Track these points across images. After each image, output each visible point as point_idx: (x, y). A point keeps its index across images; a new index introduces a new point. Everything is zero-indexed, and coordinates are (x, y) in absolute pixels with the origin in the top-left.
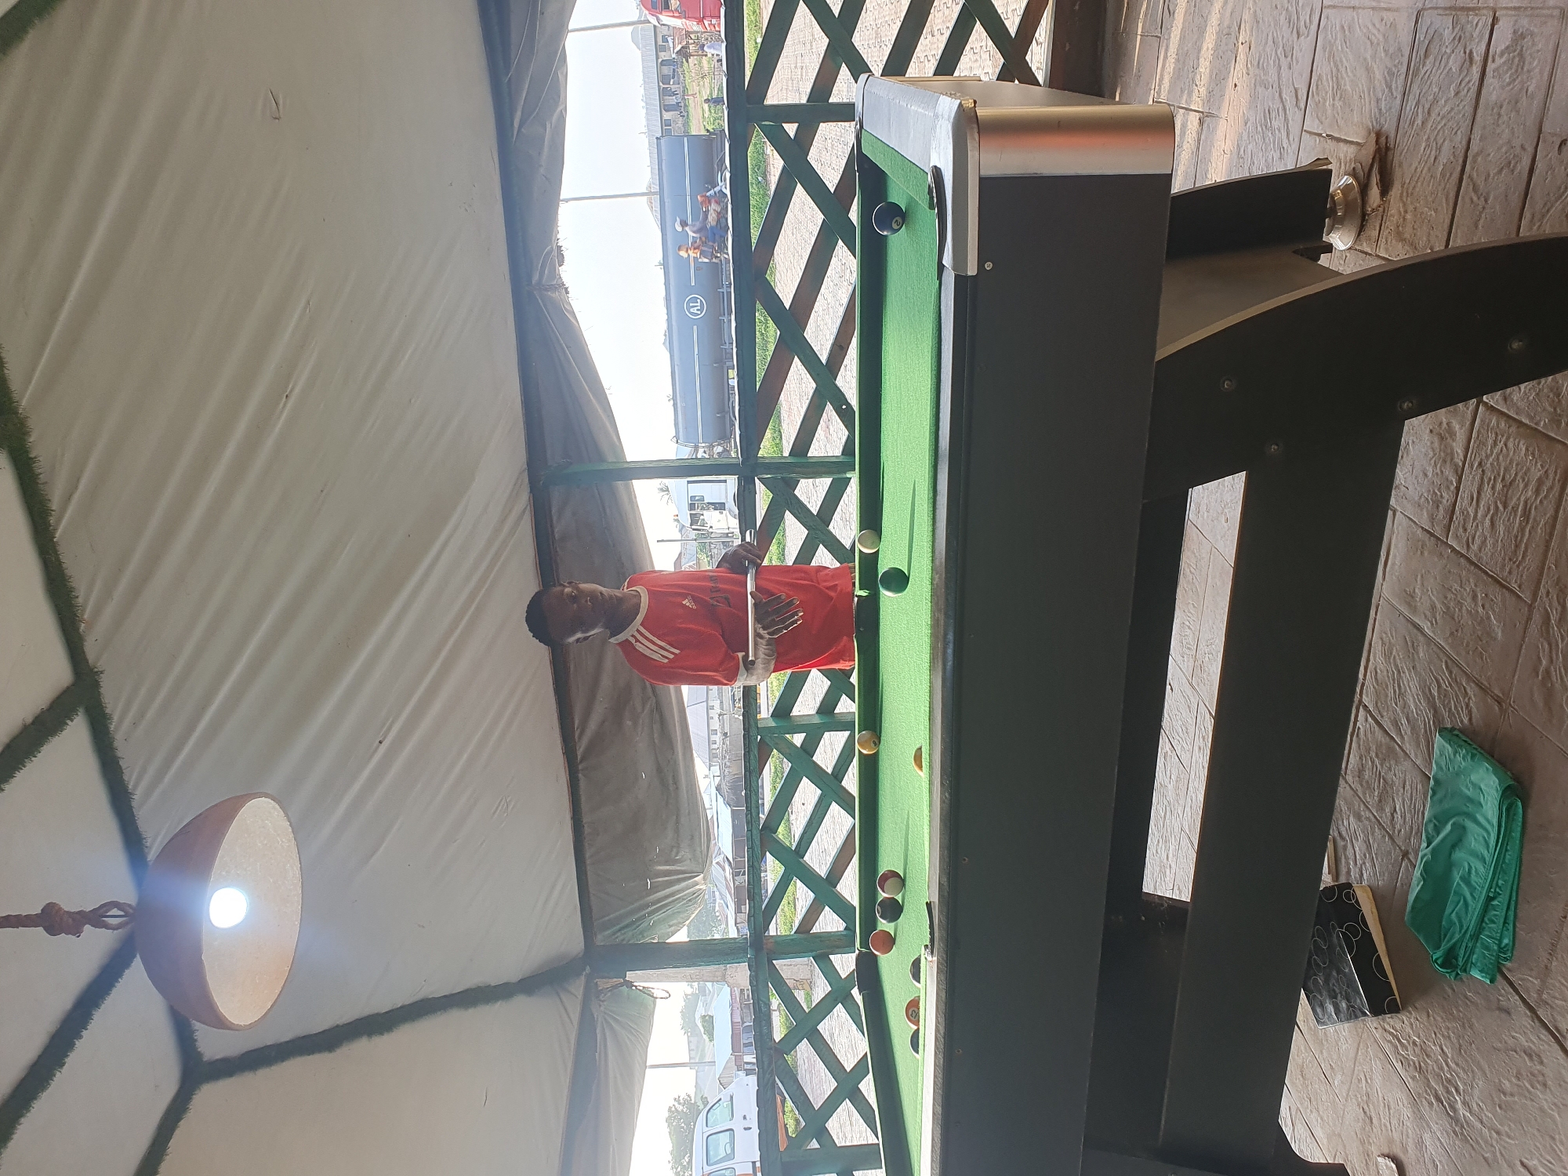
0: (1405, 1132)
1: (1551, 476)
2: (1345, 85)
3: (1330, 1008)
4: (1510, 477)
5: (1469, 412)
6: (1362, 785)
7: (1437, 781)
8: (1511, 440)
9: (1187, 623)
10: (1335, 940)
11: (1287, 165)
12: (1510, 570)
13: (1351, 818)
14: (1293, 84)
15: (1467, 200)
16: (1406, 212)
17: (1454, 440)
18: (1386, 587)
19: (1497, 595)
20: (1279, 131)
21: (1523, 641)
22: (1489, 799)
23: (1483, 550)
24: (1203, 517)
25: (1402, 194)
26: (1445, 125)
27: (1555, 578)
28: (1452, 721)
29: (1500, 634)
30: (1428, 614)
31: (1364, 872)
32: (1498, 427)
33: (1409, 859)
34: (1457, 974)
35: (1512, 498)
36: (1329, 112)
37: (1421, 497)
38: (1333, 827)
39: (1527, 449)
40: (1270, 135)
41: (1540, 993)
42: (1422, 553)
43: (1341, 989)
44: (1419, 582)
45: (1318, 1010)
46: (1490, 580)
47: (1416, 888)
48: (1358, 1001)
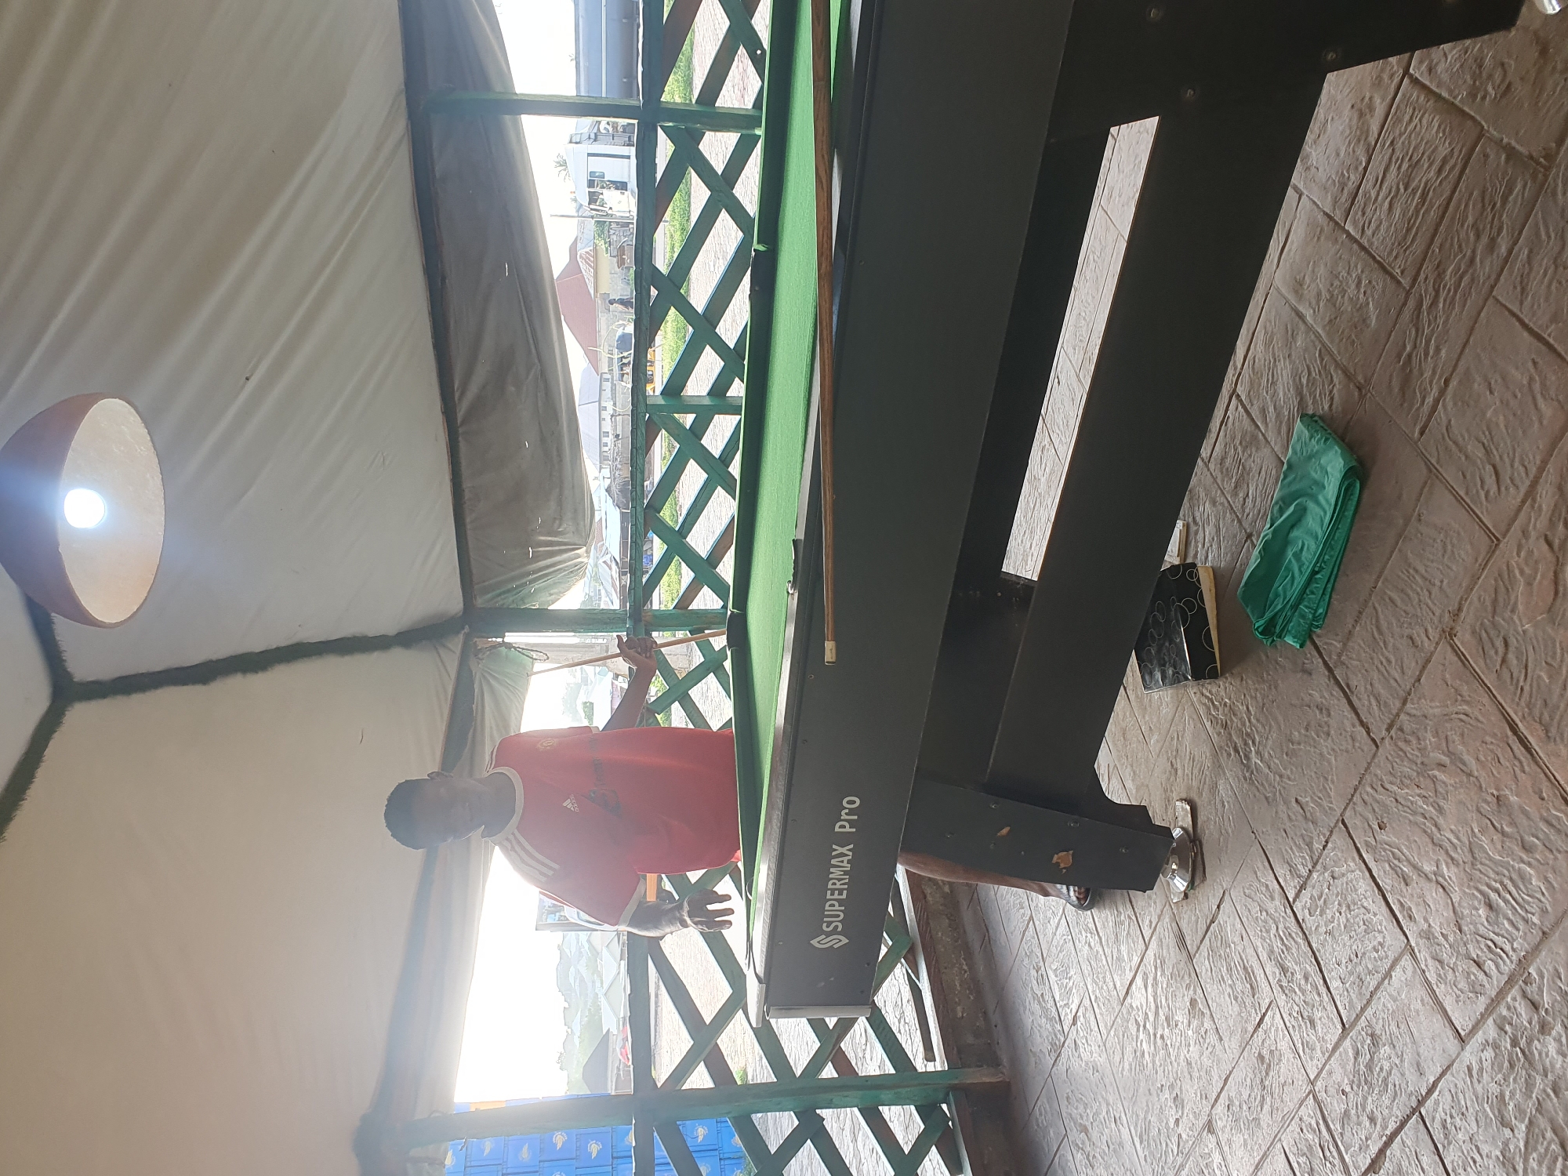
0: (1203, 780)
1: (1456, 154)
3: (1158, 675)
4: (1417, 156)
5: (1393, 86)
6: (1222, 473)
7: (1290, 466)
8: (1427, 115)
9: (1084, 315)
10: (1173, 613)
12: (1397, 254)
13: (1206, 504)
17: (1372, 116)
18: (1278, 275)
19: (1380, 281)
21: (1394, 327)
22: (1332, 480)
23: (1376, 235)
24: (1114, 202)
27: (1436, 262)
28: (1314, 407)
29: (1374, 322)
30: (1314, 302)
31: (1209, 555)
32: (1417, 102)
33: (1252, 541)
34: (1273, 640)
35: (1414, 179)
37: (1328, 180)
39: (1439, 126)
41: (1339, 655)
42: (1319, 238)
43: (1170, 658)
44: (1310, 269)
45: (1147, 677)
46: (1376, 265)
47: (1252, 565)
48: (1183, 667)
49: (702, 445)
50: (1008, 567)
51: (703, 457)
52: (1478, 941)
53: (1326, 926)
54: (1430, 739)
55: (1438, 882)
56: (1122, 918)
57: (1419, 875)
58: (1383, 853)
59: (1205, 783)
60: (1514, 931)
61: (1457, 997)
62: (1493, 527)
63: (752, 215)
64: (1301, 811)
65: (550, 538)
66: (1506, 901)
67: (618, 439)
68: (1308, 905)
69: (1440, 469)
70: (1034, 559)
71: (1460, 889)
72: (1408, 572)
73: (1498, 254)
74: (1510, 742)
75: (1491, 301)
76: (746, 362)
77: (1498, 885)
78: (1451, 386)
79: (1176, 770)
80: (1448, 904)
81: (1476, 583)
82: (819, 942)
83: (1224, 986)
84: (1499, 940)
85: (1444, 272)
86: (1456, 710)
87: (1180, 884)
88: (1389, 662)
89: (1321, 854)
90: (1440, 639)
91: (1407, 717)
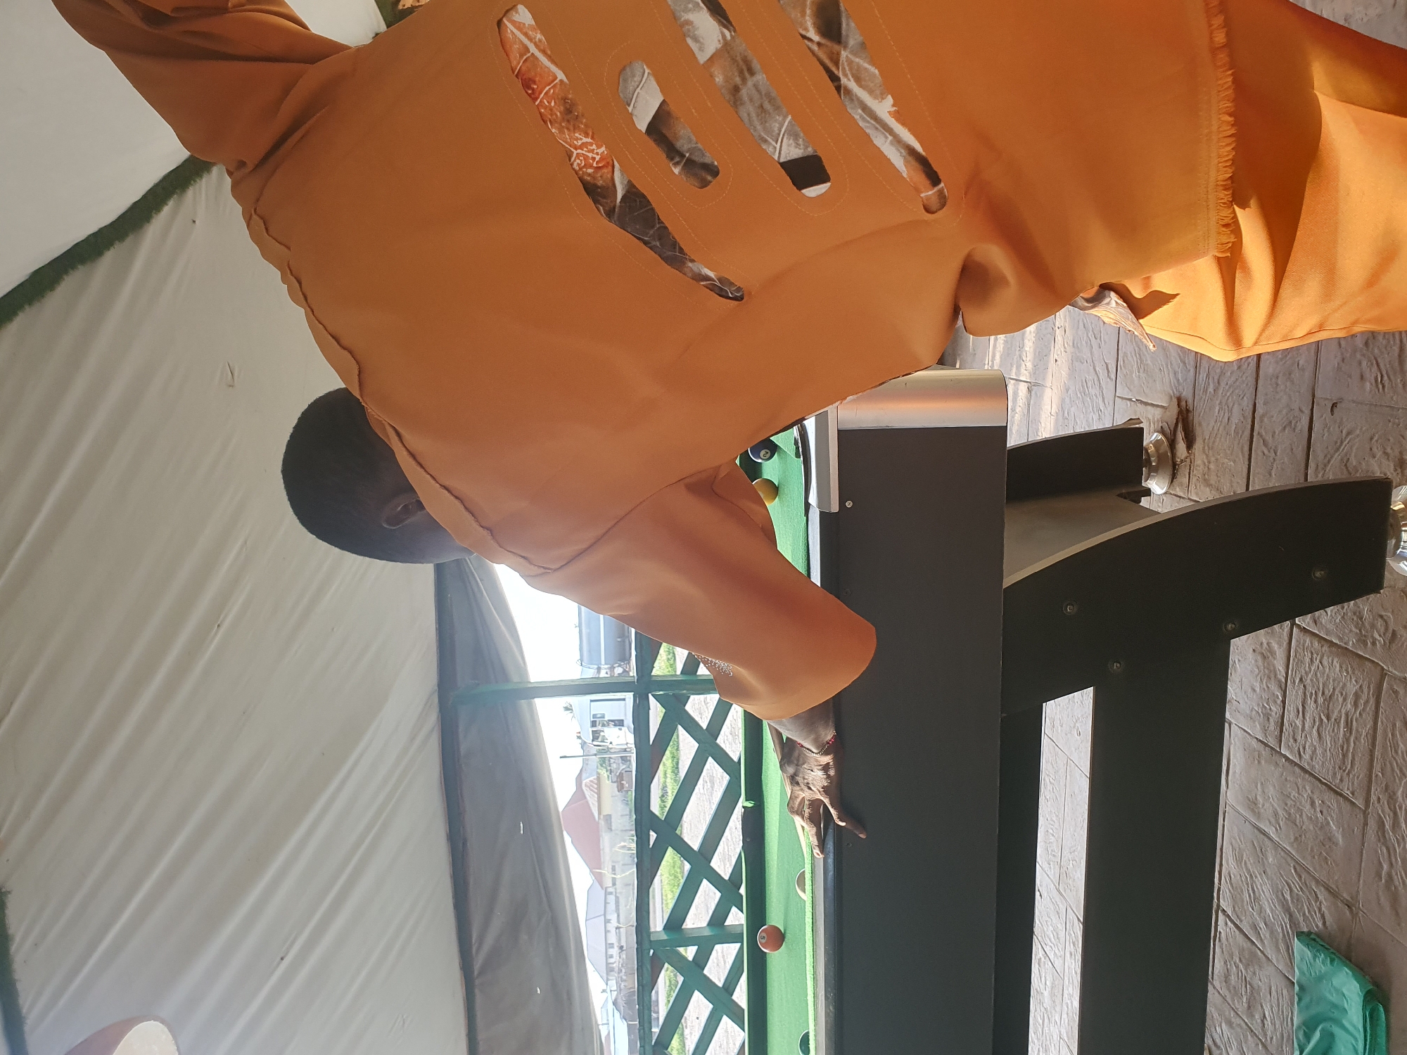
1: (1366, 690)
2: (1146, 360)
4: (1329, 691)
5: (1285, 634)
6: (1230, 991)
7: (1302, 988)
8: (1325, 658)
9: (1052, 832)
11: (1106, 424)
12: (1341, 777)
13: (1223, 1025)
14: (1104, 359)
15: (1261, 454)
16: (1209, 462)
17: (1275, 659)
18: (1231, 794)
19: (1333, 801)
20: (1096, 396)
21: (1363, 845)
22: (1353, 1004)
23: (1314, 759)
24: (1057, 731)
25: (1204, 447)
26: (1232, 392)
27: (1383, 785)
28: (1307, 926)
29: (1341, 840)
30: (1273, 820)
32: (1312, 647)
35: (1333, 712)
36: (1136, 382)
37: (1252, 711)
38: (1207, 1034)
39: (1341, 667)
40: (1088, 399)
42: (1259, 762)
44: (1260, 789)
46: (1324, 787)
49: (706, 976)
51: (708, 989)
85: (1394, 794)
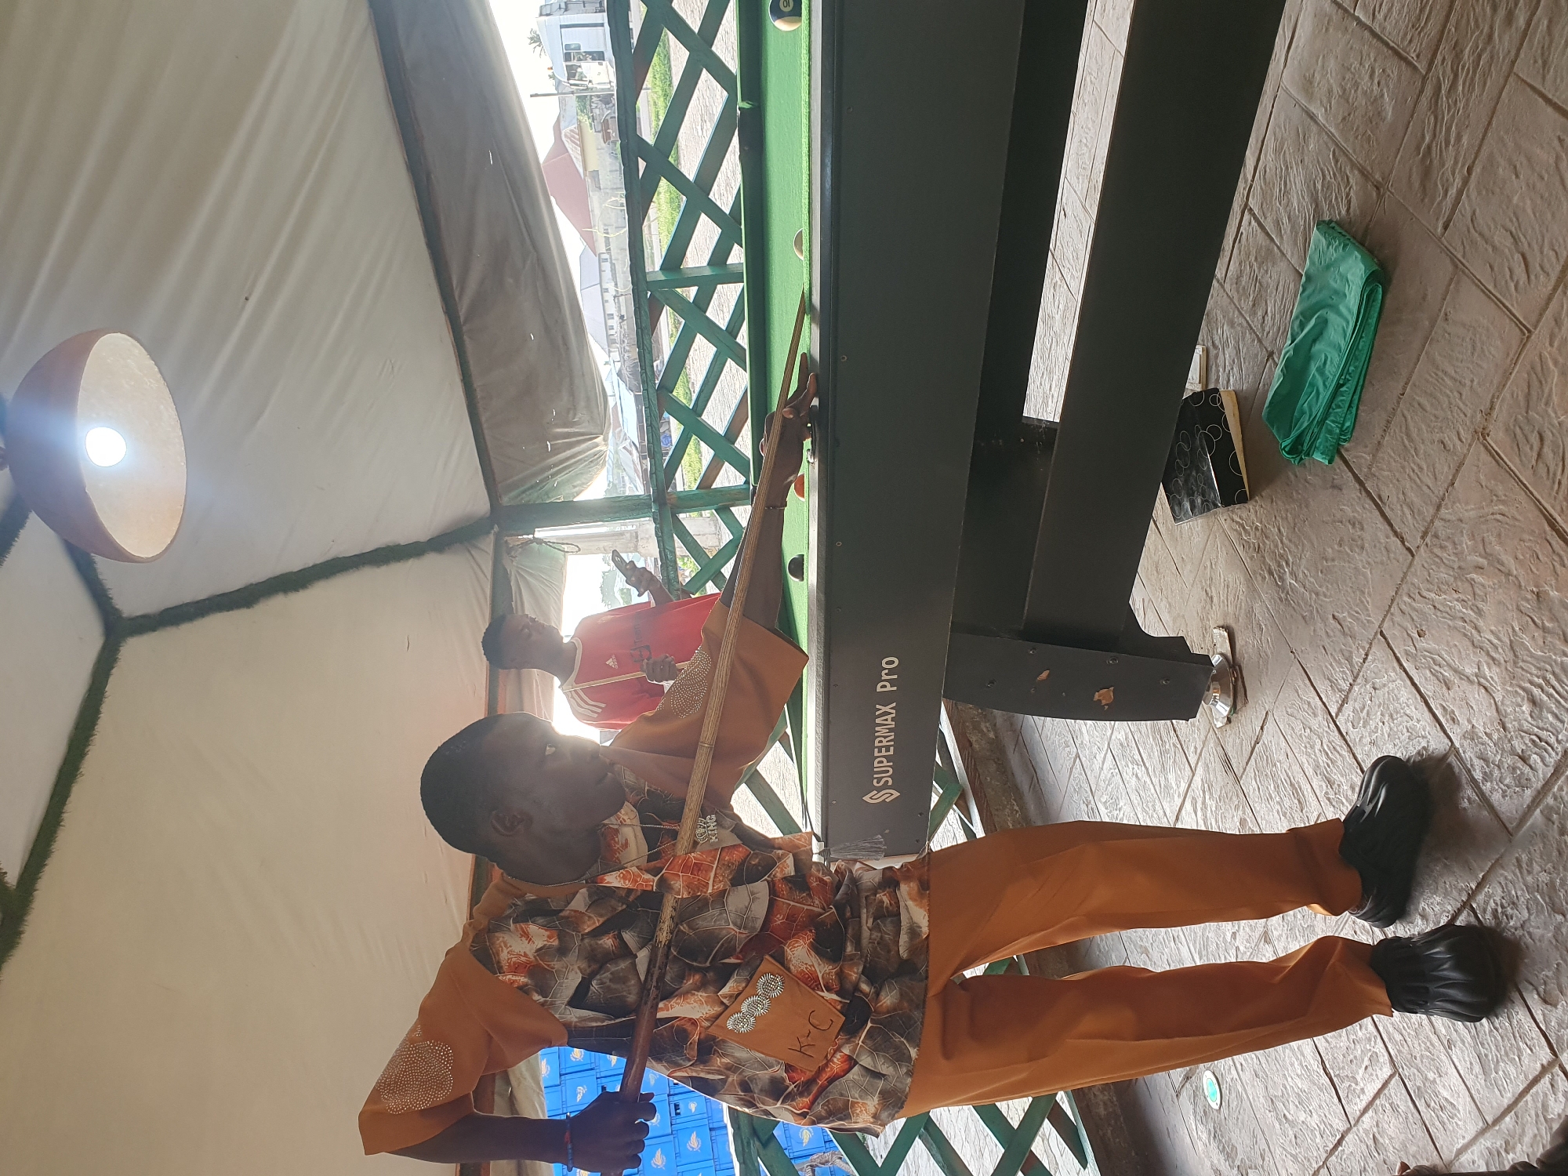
0: (1239, 605)
3: (1187, 505)
6: (1238, 292)
7: (1309, 278)
10: (1198, 441)
12: (1411, 37)
18: (1287, 74)
19: (1394, 68)
21: (1412, 116)
22: (1354, 288)
23: (1388, 19)
28: (1330, 214)
29: (1390, 114)
30: (1325, 101)
31: (1231, 378)
33: (1273, 359)
34: (1301, 459)
41: (1370, 468)
42: (1327, 29)
43: (1198, 486)
44: (1320, 64)
45: (1176, 508)
46: (1390, 52)
47: (1275, 385)
48: (1212, 495)
49: (707, 318)
50: (1031, 410)
51: (711, 331)
52: (1522, 737)
53: (1370, 736)
54: (1466, 542)
55: (1480, 684)
56: (1167, 747)
57: (1461, 678)
58: (1423, 660)
59: (1241, 608)
60: (1559, 724)
61: (1504, 792)
62: (1524, 318)
63: (734, 72)
64: (1339, 627)
65: (566, 430)
66: (1550, 696)
67: (623, 320)
68: (1351, 718)
69: (1467, 264)
70: (1055, 400)
71: (1503, 689)
72: (1437, 375)
73: (1517, 28)
74: (1548, 538)
75: (1511, 79)
76: (743, 227)
77: (1541, 681)
78: (1474, 174)
79: (1212, 598)
80: (1491, 704)
81: (1508, 378)
82: (870, 798)
83: (1272, 804)
84: (1544, 734)
85: (1462, 51)
86: (1491, 511)
87: (1222, 709)
88: (1421, 468)
89: (1361, 667)
90: (1473, 440)
91: (1442, 523)
